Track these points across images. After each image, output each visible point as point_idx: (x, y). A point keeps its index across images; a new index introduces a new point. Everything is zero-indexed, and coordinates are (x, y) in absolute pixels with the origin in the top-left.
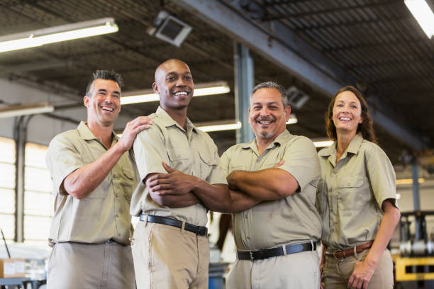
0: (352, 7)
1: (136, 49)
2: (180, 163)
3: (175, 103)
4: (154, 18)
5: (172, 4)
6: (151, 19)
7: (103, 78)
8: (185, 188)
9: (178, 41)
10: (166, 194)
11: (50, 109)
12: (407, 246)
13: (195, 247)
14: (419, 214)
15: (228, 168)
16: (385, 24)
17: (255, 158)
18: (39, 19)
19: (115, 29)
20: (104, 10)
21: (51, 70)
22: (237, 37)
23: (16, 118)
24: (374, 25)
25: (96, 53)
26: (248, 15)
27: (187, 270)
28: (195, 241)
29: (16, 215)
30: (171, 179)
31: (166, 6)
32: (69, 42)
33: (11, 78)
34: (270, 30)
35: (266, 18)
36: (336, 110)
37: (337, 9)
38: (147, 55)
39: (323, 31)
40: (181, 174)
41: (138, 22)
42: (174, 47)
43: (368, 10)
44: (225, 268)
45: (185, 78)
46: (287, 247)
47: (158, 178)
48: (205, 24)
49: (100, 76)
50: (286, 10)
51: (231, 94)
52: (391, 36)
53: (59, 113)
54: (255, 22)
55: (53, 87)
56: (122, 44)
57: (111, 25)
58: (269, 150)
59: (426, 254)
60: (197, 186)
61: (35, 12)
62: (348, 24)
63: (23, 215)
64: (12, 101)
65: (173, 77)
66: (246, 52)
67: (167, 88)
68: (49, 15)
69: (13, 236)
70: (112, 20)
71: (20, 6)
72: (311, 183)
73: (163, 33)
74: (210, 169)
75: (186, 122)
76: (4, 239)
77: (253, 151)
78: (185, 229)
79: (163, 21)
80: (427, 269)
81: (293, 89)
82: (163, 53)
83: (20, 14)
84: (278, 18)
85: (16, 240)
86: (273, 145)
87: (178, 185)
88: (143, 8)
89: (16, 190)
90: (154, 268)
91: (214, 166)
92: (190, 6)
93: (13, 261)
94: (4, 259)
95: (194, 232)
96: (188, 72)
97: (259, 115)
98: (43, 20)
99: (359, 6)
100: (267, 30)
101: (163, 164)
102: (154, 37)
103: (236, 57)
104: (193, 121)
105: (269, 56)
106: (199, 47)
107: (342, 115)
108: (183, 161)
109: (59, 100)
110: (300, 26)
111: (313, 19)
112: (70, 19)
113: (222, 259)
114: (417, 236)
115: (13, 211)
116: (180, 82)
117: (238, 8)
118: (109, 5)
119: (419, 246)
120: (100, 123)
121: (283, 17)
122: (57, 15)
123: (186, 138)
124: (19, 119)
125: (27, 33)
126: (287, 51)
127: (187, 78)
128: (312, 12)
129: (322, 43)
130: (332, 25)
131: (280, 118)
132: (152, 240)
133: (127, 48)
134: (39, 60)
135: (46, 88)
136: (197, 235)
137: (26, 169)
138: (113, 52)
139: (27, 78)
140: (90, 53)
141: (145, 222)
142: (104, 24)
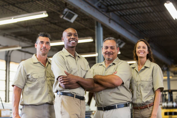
0: (143, 7)
1: (55, 24)
2: (72, 71)
3: (70, 45)
4: (63, 11)
5: (70, 6)
6: (61, 11)
7: (42, 36)
8: (74, 81)
9: (72, 21)
10: (66, 84)
11: (20, 48)
12: (165, 104)
13: (79, 105)
14: (170, 91)
15: (93, 73)
16: (156, 14)
17: (105, 69)
18: (16, 11)
19: (47, 15)
20: (42, 8)
21: (21, 32)
22: (97, 19)
23: (6, 51)
24: (152, 14)
25: (39, 25)
26: (101, 10)
27: (76, 114)
28: (80, 102)
29: (6, 91)
30: (68, 78)
31: (68, 6)
32: (28, 21)
33: (4, 35)
34: (110, 16)
35: (108, 11)
36: (137, 50)
37: (137, 8)
38: (59, 26)
39: (131, 16)
40: (72, 75)
41: (56, 13)
42: (71, 23)
43: (149, 8)
44: (91, 113)
45: (75, 35)
46: (117, 105)
47: (63, 78)
48: (83, 14)
49: (41, 35)
50: (116, 8)
51: (94, 42)
52: (158, 19)
53: (24, 50)
54: (103, 13)
55: (21, 39)
56: (49, 21)
57: (45, 14)
58: (110, 66)
59: (173, 107)
60: (79, 80)
61: (14, 9)
62: (141, 14)
63: (9, 91)
64: (5, 45)
65: (70, 35)
66: (100, 25)
67: (67, 39)
68: (20, 10)
69: (4, 100)
70: (45, 12)
71: (8, 6)
72: (128, 80)
73: (66, 17)
74: (85, 72)
75: (75, 53)
76: (1, 101)
77: (104, 66)
78: (75, 97)
79: (66, 12)
80: (173, 114)
81: (119, 40)
82: (66, 25)
83: (8, 9)
84: (113, 11)
85: (6, 101)
86: (112, 64)
87: (71, 80)
88: (58, 7)
89: (6, 81)
90: (63, 114)
91: (87, 71)
92: (77, 6)
93: (5, 110)
94: (1, 109)
95: (79, 99)
96: (76, 33)
97: (107, 51)
98: (17, 12)
99: (146, 6)
100: (108, 16)
101: (65, 72)
102: (62, 19)
103: (96, 27)
104: (78, 53)
105: (110, 27)
106: (81, 23)
107: (140, 52)
108: (73, 70)
109: (24, 44)
110: (122, 14)
111: (127, 12)
112: (29, 11)
113: (90, 109)
114: (169, 100)
115: (5, 89)
116: (72, 37)
117: (97, 7)
118: (44, 6)
119: (170, 104)
120: (41, 55)
121: (115, 11)
122: (23, 10)
123: (75, 60)
124: (7, 52)
125: (11, 17)
126: (117, 25)
127: (76, 35)
128: (126, 9)
129: (131, 21)
130: (135, 14)
131: (115, 53)
132: (62, 102)
133: (51, 23)
134: (16, 28)
135: (18, 39)
136: (80, 100)
137: (10, 72)
138: (46, 25)
139: (10, 35)
140: (36, 25)
141: (59, 95)
142: (42, 14)
